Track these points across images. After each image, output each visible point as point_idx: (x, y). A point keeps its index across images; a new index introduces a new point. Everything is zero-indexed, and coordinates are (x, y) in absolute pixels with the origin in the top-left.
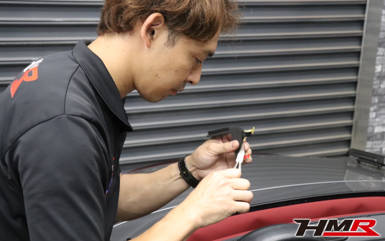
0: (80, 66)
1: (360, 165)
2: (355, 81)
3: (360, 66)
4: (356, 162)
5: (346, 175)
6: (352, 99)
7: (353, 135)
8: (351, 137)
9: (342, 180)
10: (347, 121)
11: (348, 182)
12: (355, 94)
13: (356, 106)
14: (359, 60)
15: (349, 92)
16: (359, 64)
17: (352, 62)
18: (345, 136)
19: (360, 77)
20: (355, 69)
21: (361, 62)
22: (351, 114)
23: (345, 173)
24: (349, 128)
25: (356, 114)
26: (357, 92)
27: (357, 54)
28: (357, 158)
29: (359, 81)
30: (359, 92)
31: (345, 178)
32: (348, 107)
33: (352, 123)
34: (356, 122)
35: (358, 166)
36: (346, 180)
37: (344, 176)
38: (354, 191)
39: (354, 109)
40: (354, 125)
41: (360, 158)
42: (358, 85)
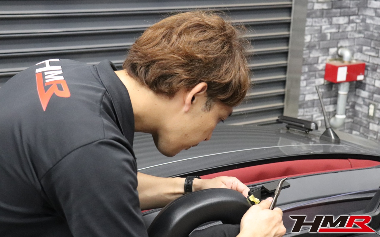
0: (107, 91)
1: (289, 131)
2: (286, 51)
3: (291, 36)
4: (285, 128)
5: (280, 141)
6: (284, 69)
7: (285, 103)
8: (283, 106)
9: (276, 145)
10: (279, 90)
11: (281, 147)
12: (287, 64)
13: (287, 76)
14: (289, 31)
15: (280, 62)
16: (289, 35)
17: (282, 33)
18: (278, 104)
19: (290, 47)
20: (286, 40)
21: (291, 32)
22: (283, 83)
23: (278, 139)
24: (282, 97)
25: (288, 83)
26: (288, 61)
27: (287, 25)
28: (286, 124)
29: (290, 51)
30: (290, 62)
31: (279, 144)
32: (280, 76)
33: (284, 92)
34: (289, 91)
35: (287, 132)
36: (280, 145)
37: (277, 142)
38: (287, 155)
39: (285, 78)
40: (286, 93)
41: (289, 124)
42: (289, 55)
